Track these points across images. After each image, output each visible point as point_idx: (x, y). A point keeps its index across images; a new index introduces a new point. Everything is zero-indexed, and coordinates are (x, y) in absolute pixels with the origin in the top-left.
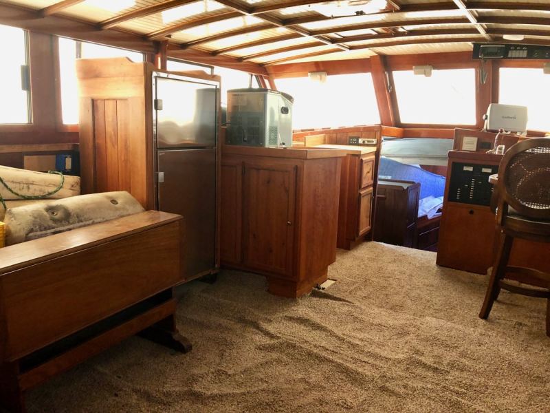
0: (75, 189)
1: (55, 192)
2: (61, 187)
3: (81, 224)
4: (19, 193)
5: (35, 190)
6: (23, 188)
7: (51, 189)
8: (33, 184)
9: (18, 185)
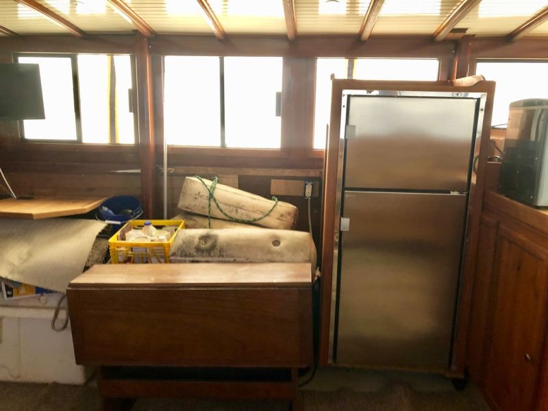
0: (284, 219)
1: (261, 218)
2: (267, 215)
3: (221, 259)
4: (229, 214)
5: (242, 214)
6: (232, 211)
7: (257, 216)
8: (241, 208)
9: (228, 207)
